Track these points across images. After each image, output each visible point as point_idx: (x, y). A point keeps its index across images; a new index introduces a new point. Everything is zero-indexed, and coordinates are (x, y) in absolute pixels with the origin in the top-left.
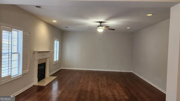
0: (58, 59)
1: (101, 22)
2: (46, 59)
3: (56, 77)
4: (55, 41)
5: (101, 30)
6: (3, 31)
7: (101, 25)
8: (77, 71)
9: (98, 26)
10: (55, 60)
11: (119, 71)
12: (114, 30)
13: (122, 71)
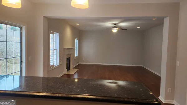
0: (77, 55)
1: (115, 24)
2: (71, 54)
3: (78, 69)
4: (76, 40)
5: (115, 30)
6: (51, 34)
7: (115, 26)
8: (93, 65)
9: (113, 28)
10: (75, 56)
11: (131, 65)
12: (126, 30)
13: (133, 65)
